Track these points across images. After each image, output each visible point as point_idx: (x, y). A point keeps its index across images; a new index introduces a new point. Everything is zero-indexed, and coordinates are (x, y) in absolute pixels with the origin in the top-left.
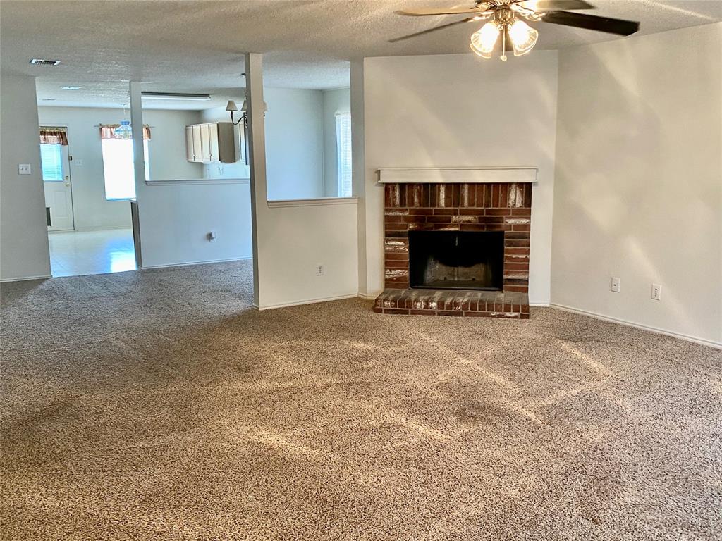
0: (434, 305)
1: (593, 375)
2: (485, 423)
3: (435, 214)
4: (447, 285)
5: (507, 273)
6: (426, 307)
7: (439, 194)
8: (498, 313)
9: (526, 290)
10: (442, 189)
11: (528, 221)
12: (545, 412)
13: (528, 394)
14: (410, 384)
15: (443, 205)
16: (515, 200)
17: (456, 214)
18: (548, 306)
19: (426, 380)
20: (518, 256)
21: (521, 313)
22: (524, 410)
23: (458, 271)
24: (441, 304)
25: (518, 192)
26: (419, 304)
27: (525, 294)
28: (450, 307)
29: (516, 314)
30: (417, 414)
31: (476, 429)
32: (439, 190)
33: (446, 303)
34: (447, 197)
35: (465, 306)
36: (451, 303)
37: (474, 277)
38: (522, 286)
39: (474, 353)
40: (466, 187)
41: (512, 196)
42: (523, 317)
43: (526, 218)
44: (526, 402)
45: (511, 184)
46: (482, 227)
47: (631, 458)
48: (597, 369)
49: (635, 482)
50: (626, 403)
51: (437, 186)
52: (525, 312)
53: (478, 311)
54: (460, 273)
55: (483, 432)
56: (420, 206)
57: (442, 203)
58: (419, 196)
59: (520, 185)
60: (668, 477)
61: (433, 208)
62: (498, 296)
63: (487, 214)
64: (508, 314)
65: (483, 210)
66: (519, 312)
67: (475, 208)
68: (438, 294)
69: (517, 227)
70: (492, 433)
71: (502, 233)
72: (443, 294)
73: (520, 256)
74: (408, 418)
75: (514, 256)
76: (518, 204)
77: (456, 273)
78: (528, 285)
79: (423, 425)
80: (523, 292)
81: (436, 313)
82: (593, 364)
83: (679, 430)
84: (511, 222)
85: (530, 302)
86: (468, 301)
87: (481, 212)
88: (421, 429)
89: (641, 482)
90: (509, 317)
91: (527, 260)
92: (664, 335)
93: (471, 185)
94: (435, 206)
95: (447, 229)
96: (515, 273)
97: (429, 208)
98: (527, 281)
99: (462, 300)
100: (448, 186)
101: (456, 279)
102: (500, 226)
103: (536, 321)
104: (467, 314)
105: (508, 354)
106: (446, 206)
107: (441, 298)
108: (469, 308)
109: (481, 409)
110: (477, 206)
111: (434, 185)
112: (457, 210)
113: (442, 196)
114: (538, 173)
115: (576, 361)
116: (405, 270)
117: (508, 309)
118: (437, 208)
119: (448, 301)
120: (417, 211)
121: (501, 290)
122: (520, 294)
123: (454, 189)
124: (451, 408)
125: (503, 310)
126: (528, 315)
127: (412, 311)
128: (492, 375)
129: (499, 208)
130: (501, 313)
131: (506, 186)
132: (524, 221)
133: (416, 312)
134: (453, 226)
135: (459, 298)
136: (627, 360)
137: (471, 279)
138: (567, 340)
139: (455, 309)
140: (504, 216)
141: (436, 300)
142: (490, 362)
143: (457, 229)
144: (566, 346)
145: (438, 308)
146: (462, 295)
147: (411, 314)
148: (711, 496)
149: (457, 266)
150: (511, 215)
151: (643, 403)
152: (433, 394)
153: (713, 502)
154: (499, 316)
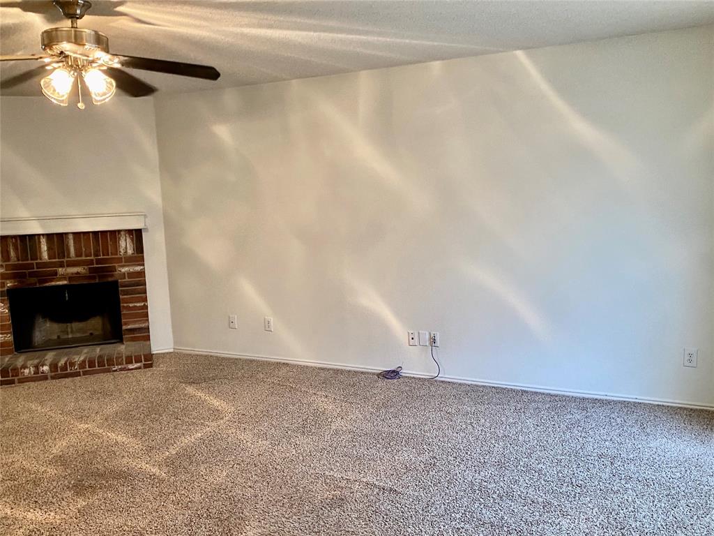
0: (46, 368)
1: (216, 414)
2: (105, 490)
3: (37, 268)
4: (61, 344)
5: (126, 324)
6: (36, 372)
7: (40, 247)
8: (120, 367)
9: (148, 338)
10: (43, 241)
11: (142, 267)
12: (169, 463)
13: (152, 448)
14: (16, 465)
15: (46, 257)
16: (126, 248)
17: (61, 265)
18: (172, 350)
19: (37, 458)
20: (136, 304)
21: (143, 362)
22: (148, 466)
23: (72, 328)
24: (54, 367)
25: (128, 240)
26: (27, 371)
27: (148, 343)
28: (64, 368)
29: (139, 365)
30: (24, 500)
31: (95, 499)
32: (40, 242)
33: (60, 365)
34: (49, 249)
35: (82, 365)
36: (66, 363)
37: (91, 332)
38: (143, 334)
39: (93, 415)
40: (71, 237)
41: (122, 243)
42: (146, 366)
43: (139, 265)
44: (150, 457)
45: (119, 231)
46: (94, 278)
47: (253, 491)
48: (220, 408)
49: (256, 513)
50: (246, 437)
51: (36, 237)
52: (148, 360)
53: (97, 368)
54: (75, 329)
55: (103, 501)
56: (19, 260)
57: (45, 256)
58: (16, 249)
59: (130, 232)
60: (286, 500)
61: (34, 262)
62: (119, 349)
63: (97, 264)
64: (131, 367)
65: (92, 260)
66: (141, 362)
67: (84, 258)
68: (50, 356)
69: (131, 275)
70: (113, 500)
71: (116, 282)
72: (56, 355)
73: (138, 305)
74: (13, 506)
75: (131, 305)
76: (130, 252)
77: (69, 330)
78: (149, 332)
79: (31, 510)
80: (145, 341)
81: (49, 377)
82: (216, 403)
83: (294, 453)
84: (124, 270)
85: (153, 349)
86: (86, 358)
87: (91, 262)
88: (30, 516)
89: (261, 512)
90: (132, 369)
91: (146, 307)
92: (280, 363)
93: (76, 235)
94: (37, 259)
95: (53, 283)
96: (135, 322)
97: (29, 262)
98: (147, 329)
99: (78, 359)
100: (49, 237)
101: (70, 336)
102: (112, 276)
103: (159, 368)
104: (85, 373)
105: (131, 408)
106: (49, 259)
107: (54, 359)
108: (87, 366)
109: (102, 476)
110: (86, 256)
111: (32, 236)
112: (63, 262)
113: (44, 247)
114: (147, 219)
115: (201, 403)
116: (7, 333)
117: (129, 361)
118: (39, 261)
119: (62, 362)
120: (15, 267)
121: (121, 341)
122: (142, 343)
123: (58, 240)
124: (66, 482)
125: (124, 363)
126: (152, 364)
127: (18, 379)
128: (112, 436)
129: (109, 257)
130: (123, 366)
131: (115, 234)
132: (138, 268)
133: (23, 381)
134: (60, 279)
135: (75, 356)
136: (248, 393)
137: (88, 334)
138: (191, 383)
139: (71, 370)
140: (116, 265)
141: (48, 362)
142: (111, 422)
143: (65, 282)
144: (190, 390)
145: (51, 371)
146: (79, 354)
147: (19, 383)
148: (321, 509)
149: (71, 322)
150: (123, 263)
151: (262, 433)
152: (45, 472)
153: (323, 515)
154: (121, 370)
